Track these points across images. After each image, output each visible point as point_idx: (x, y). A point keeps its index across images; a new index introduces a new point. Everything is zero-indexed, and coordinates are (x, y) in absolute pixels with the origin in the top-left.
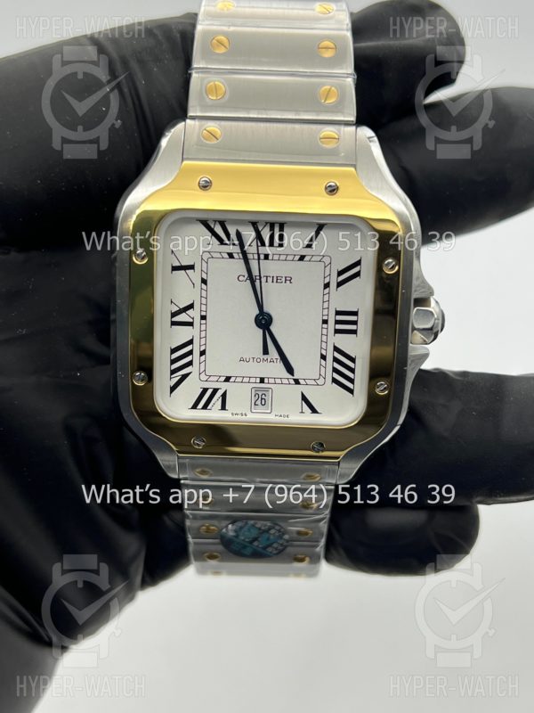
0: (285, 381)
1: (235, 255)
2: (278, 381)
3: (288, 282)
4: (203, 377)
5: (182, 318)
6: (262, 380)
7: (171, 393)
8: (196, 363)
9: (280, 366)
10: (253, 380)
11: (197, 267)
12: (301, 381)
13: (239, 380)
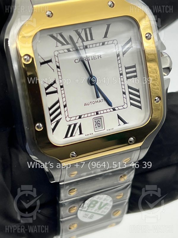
0: (108, 110)
1: (71, 50)
2: (105, 111)
3: (99, 58)
4: (68, 119)
5: (51, 89)
6: (97, 113)
7: (53, 132)
8: (63, 112)
9: (105, 103)
10: (93, 114)
11: (53, 60)
12: (116, 109)
13: (86, 116)
